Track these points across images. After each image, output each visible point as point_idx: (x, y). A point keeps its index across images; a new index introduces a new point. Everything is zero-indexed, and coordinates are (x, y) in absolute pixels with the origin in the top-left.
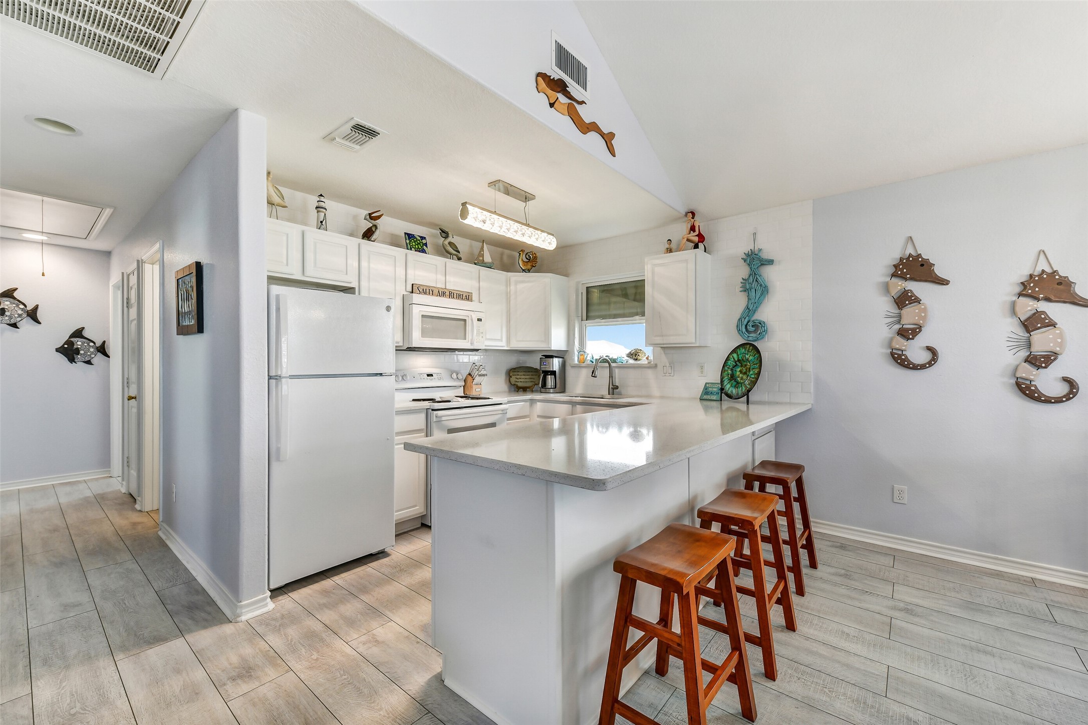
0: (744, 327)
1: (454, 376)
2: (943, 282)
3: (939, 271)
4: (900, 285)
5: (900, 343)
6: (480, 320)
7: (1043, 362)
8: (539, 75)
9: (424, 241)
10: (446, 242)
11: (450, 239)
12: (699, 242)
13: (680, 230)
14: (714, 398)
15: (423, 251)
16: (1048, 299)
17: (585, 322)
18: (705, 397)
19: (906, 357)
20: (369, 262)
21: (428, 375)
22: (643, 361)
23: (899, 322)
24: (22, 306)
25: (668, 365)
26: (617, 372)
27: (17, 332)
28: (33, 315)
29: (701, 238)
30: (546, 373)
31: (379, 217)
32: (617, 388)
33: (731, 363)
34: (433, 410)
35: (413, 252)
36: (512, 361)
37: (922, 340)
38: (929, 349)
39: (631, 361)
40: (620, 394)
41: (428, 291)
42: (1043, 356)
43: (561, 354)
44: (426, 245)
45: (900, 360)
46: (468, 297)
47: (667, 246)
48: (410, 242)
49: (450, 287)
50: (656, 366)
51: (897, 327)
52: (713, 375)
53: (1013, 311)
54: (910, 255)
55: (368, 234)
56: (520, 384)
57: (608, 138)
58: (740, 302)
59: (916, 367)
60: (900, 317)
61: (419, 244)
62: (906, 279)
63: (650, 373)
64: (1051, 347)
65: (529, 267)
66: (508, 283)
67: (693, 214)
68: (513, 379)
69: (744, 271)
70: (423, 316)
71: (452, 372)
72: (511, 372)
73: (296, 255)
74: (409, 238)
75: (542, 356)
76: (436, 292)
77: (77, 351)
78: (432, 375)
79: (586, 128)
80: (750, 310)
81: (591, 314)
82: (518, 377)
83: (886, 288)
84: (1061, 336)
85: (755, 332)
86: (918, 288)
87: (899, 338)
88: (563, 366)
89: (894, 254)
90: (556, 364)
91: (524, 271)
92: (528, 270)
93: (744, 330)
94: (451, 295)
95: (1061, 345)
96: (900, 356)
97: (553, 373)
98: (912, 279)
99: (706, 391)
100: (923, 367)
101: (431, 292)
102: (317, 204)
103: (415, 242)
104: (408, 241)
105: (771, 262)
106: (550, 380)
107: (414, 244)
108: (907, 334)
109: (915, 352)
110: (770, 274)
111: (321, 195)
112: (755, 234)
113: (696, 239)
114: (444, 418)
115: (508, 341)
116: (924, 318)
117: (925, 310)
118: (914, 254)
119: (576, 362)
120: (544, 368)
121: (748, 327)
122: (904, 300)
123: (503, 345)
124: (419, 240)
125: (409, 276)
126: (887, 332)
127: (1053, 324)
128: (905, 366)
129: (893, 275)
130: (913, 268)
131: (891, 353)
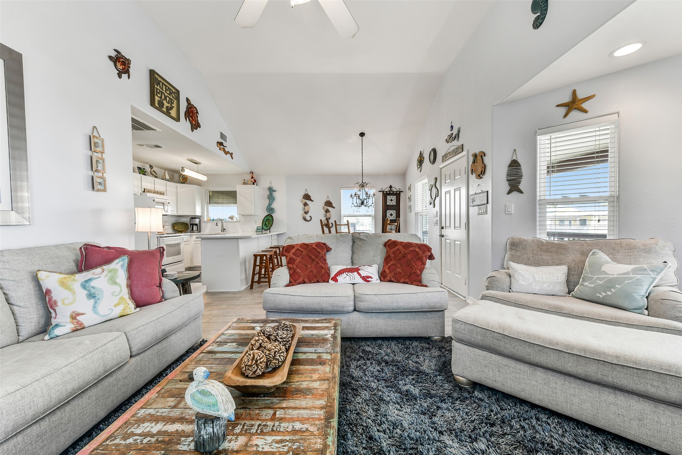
2: (312, 201)
3: (312, 198)
4: (304, 200)
5: (305, 215)
6: (169, 203)
7: (329, 219)
8: (217, 142)
9: (145, 170)
10: (152, 171)
11: (153, 169)
13: (248, 177)
14: (260, 231)
15: (145, 175)
16: (329, 207)
17: (209, 205)
18: (257, 231)
22: (235, 220)
23: (304, 210)
25: (244, 221)
26: (224, 224)
29: (255, 181)
30: (193, 225)
32: (225, 229)
33: (265, 220)
34: (160, 237)
35: (142, 175)
36: (173, 220)
37: (309, 214)
38: (310, 216)
39: (230, 220)
40: (226, 232)
41: (149, 191)
43: (199, 217)
45: (305, 219)
46: (163, 194)
47: (244, 182)
49: (157, 190)
50: (240, 221)
52: (260, 224)
53: (324, 209)
56: (179, 230)
57: (231, 154)
58: (267, 202)
60: (305, 208)
63: (237, 224)
64: (329, 216)
65: (184, 181)
66: (177, 188)
67: (253, 173)
68: (176, 228)
69: (268, 193)
72: (174, 225)
74: (140, 169)
75: (190, 218)
76: (152, 192)
79: (227, 153)
80: (270, 205)
81: (210, 202)
82: (178, 227)
83: (302, 201)
84: (331, 214)
85: (271, 211)
86: (308, 202)
88: (200, 222)
90: (197, 221)
91: (182, 183)
93: (268, 210)
94: (157, 193)
95: (331, 216)
97: (197, 225)
98: (307, 200)
99: (257, 229)
100: (309, 221)
104: (139, 171)
105: (275, 191)
106: (195, 228)
107: (141, 171)
108: (306, 213)
109: (308, 217)
110: (275, 194)
112: (271, 182)
113: (254, 181)
114: (165, 240)
115: (177, 211)
116: (309, 209)
117: (309, 207)
118: (307, 193)
119: (206, 220)
120: (191, 222)
122: (305, 204)
123: (175, 213)
125: (142, 185)
126: (302, 212)
127: (330, 212)
128: (306, 221)
129: (303, 198)
130: (307, 197)
131: (303, 217)
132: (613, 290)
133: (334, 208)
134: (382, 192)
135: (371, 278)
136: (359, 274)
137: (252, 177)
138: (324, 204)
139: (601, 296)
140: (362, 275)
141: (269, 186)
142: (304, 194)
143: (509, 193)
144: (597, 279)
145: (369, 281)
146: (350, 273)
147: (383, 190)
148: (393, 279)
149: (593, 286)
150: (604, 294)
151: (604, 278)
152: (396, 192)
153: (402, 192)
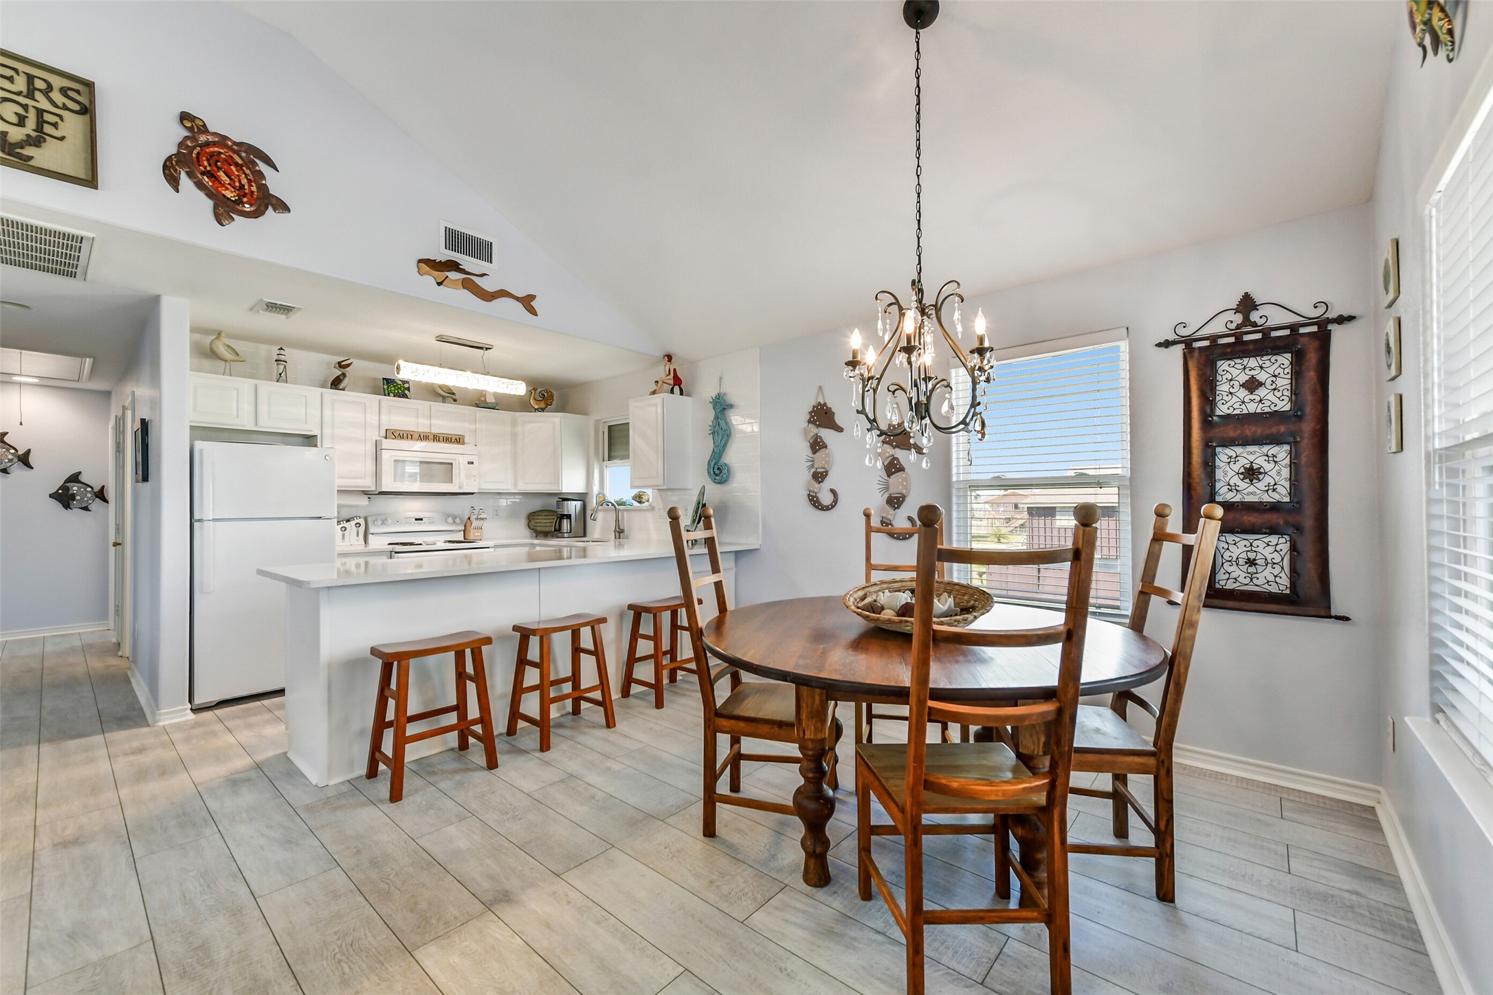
0: (712, 470)
1: (450, 520)
2: (840, 429)
4: (813, 430)
5: (815, 486)
6: (471, 463)
7: (896, 503)
8: (420, 261)
9: (406, 385)
12: (675, 385)
15: (405, 396)
17: (607, 463)
19: (817, 498)
20: (333, 410)
21: (416, 519)
22: (645, 503)
23: (814, 465)
24: (13, 451)
25: (662, 508)
26: (622, 515)
27: (8, 478)
28: (25, 460)
29: (677, 381)
30: (563, 516)
31: (348, 365)
32: (623, 531)
34: (396, 553)
35: (391, 398)
37: (828, 483)
39: (636, 504)
40: (627, 538)
41: (405, 435)
42: (896, 498)
43: (582, 498)
44: (408, 389)
45: (815, 502)
46: (459, 440)
47: (654, 387)
48: (388, 388)
49: (435, 430)
50: (653, 509)
51: (813, 471)
54: (820, 404)
55: (336, 383)
56: (539, 529)
57: (527, 302)
58: (708, 446)
59: (823, 509)
60: (815, 460)
61: (400, 388)
62: (818, 426)
63: (649, 514)
64: (900, 489)
65: (543, 405)
66: (514, 424)
67: (670, 357)
68: (533, 523)
69: (711, 415)
70: (395, 461)
71: (448, 516)
72: (531, 517)
73: (247, 408)
74: (388, 383)
75: (559, 498)
76: (416, 436)
77: (73, 497)
78: (422, 519)
79: (488, 296)
80: (715, 453)
81: (613, 454)
82: (538, 521)
85: (720, 474)
87: (815, 481)
88: (583, 510)
90: (573, 507)
91: (536, 410)
92: (542, 409)
93: (712, 472)
94: (436, 438)
96: (813, 497)
97: (569, 517)
98: (822, 426)
100: (829, 508)
101: (409, 436)
102: (276, 357)
103: (394, 386)
104: (386, 387)
105: (731, 406)
106: (566, 524)
107: (393, 389)
108: (819, 477)
110: (732, 418)
111: (281, 349)
112: (721, 378)
113: (671, 382)
115: (515, 484)
116: (828, 462)
117: (829, 455)
118: (822, 402)
119: (595, 505)
120: (560, 511)
121: (715, 470)
122: (817, 445)
123: (509, 488)
124: (400, 385)
125: (382, 422)
126: (807, 475)
127: (902, 469)
128: (817, 507)
129: (809, 422)
130: (822, 416)
131: (809, 495)
133: (921, 452)
134: (1178, 351)
137: (670, 371)
142: (813, 403)
147: (1185, 332)
152: (1293, 328)
153: (1341, 320)
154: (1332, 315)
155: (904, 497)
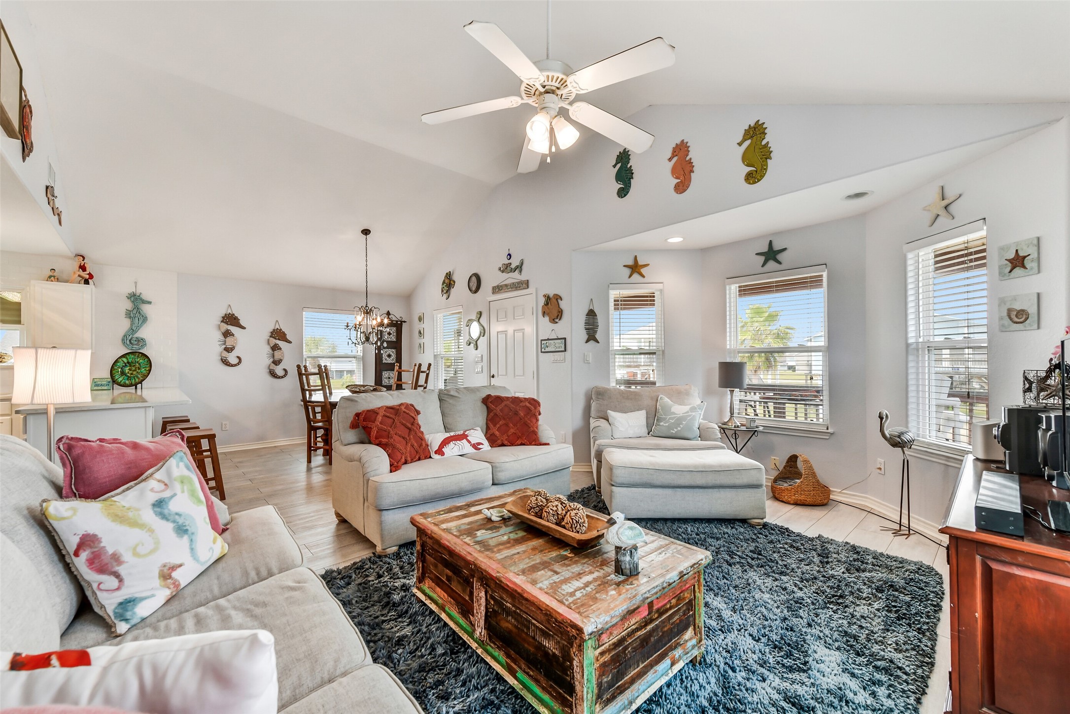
0: (128, 341)
2: (244, 328)
3: (242, 323)
4: (225, 327)
5: (225, 354)
7: (278, 363)
12: (89, 278)
16: (279, 339)
19: (228, 361)
23: (225, 344)
29: (91, 276)
33: (120, 364)
38: (238, 357)
42: (277, 361)
45: (225, 362)
51: (224, 346)
53: (269, 343)
54: (230, 313)
57: (60, 214)
59: (232, 366)
60: (225, 341)
62: (228, 324)
64: (279, 357)
67: (84, 258)
79: (55, 211)
80: (132, 331)
83: (219, 327)
84: (283, 353)
85: (137, 344)
86: (233, 329)
87: (225, 352)
89: (223, 312)
93: (128, 343)
95: (282, 357)
96: (226, 360)
98: (231, 325)
100: (235, 365)
105: (148, 302)
108: (228, 350)
109: (232, 359)
113: (87, 276)
116: (236, 343)
117: (236, 340)
121: (132, 341)
122: (227, 334)
126: (218, 349)
127: (281, 349)
128: (229, 365)
129: (223, 322)
130: (231, 320)
131: (222, 359)
132: (681, 426)
133: (290, 342)
135: (482, 444)
136: (469, 442)
137: (83, 268)
138: (270, 334)
139: (674, 432)
140: (472, 443)
141: (132, 289)
143: (587, 342)
144: (670, 419)
145: (480, 449)
146: (458, 442)
148: (506, 442)
149: (667, 424)
150: (676, 430)
151: (675, 417)
152: (397, 321)
153: (405, 322)
154: (403, 320)
155: (281, 360)
